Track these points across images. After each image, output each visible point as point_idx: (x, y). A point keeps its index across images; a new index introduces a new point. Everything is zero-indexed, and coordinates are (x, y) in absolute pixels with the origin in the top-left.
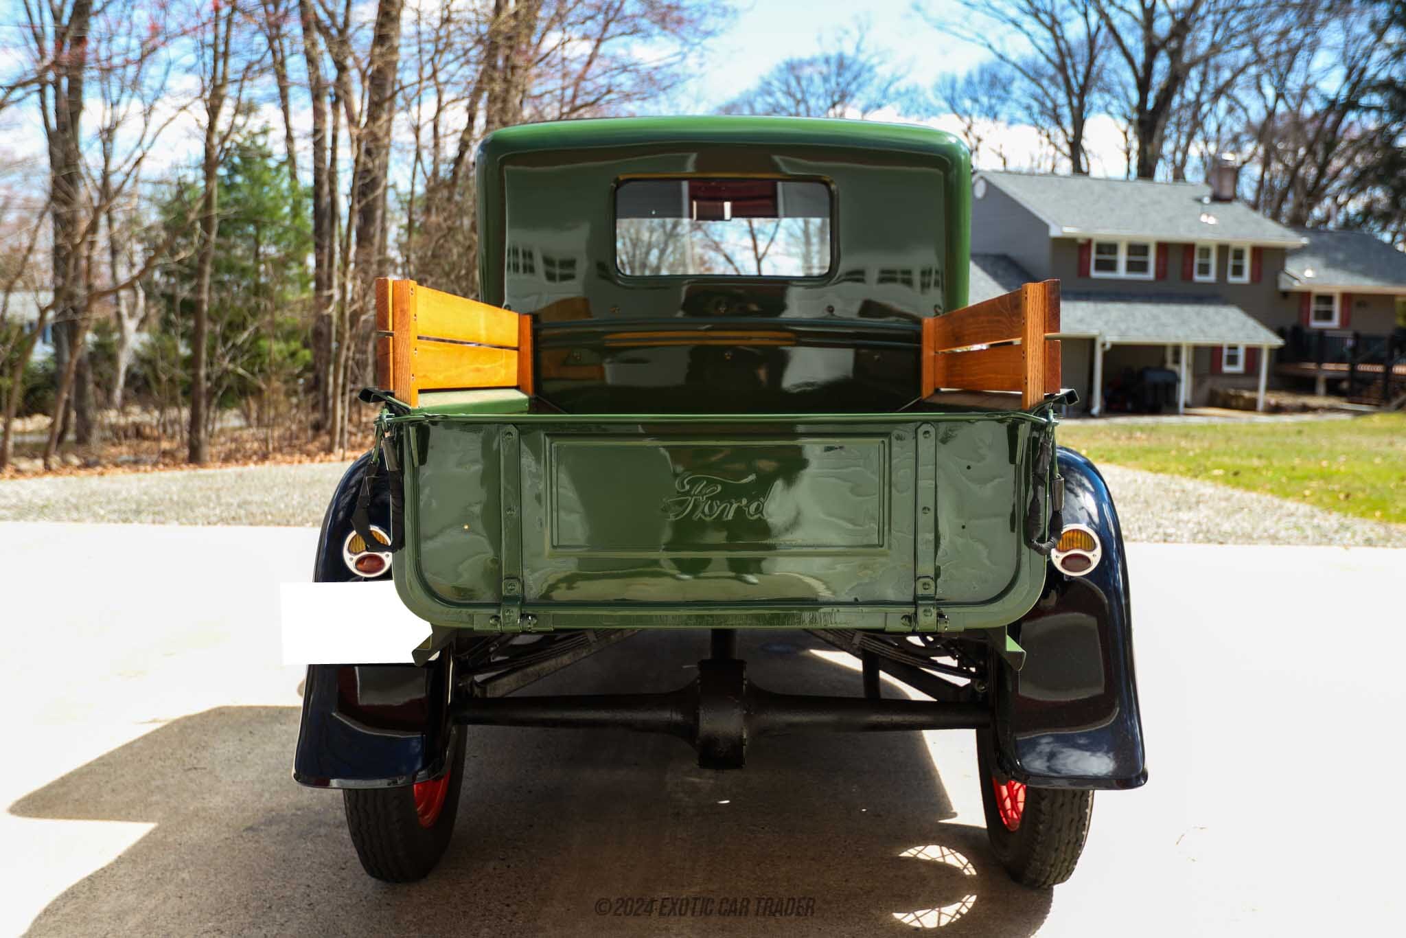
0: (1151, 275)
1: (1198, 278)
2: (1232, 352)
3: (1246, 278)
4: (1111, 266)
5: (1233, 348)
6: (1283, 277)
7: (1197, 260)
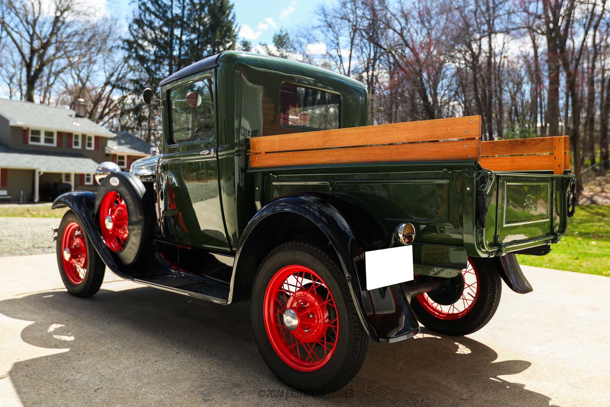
0: (55, 144)
1: (74, 147)
2: (88, 177)
3: (93, 148)
4: (38, 140)
5: (88, 175)
6: (106, 148)
7: (74, 140)
